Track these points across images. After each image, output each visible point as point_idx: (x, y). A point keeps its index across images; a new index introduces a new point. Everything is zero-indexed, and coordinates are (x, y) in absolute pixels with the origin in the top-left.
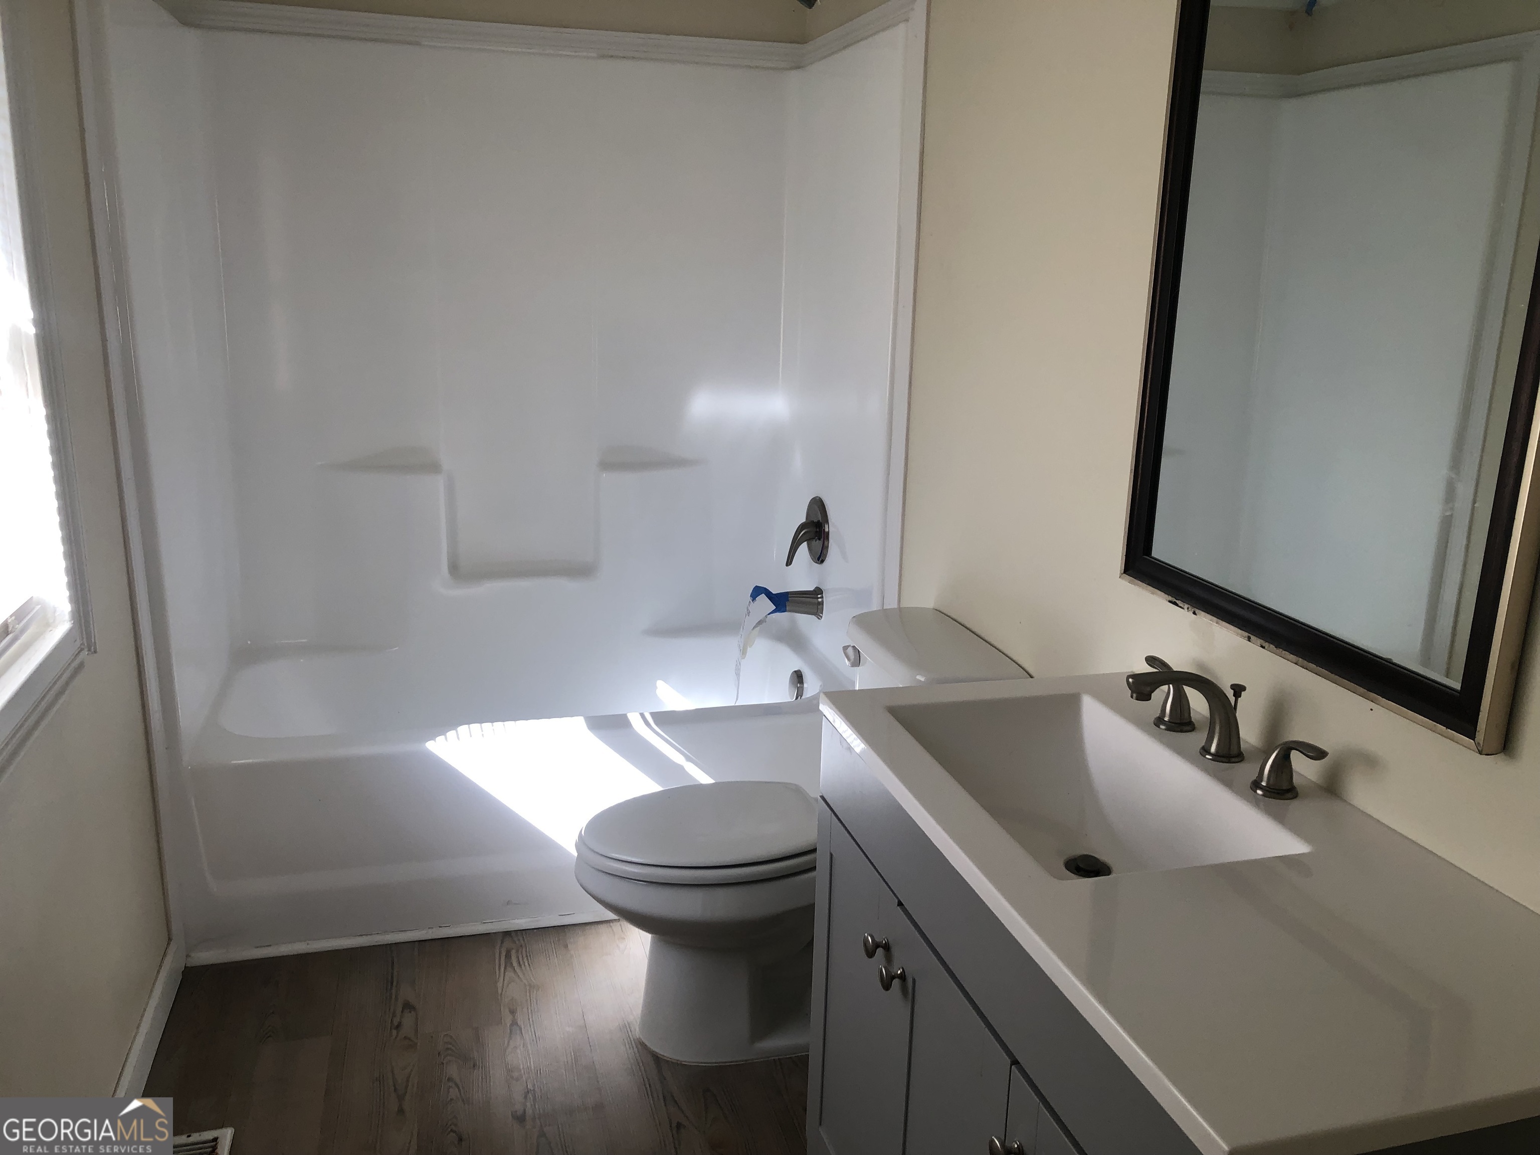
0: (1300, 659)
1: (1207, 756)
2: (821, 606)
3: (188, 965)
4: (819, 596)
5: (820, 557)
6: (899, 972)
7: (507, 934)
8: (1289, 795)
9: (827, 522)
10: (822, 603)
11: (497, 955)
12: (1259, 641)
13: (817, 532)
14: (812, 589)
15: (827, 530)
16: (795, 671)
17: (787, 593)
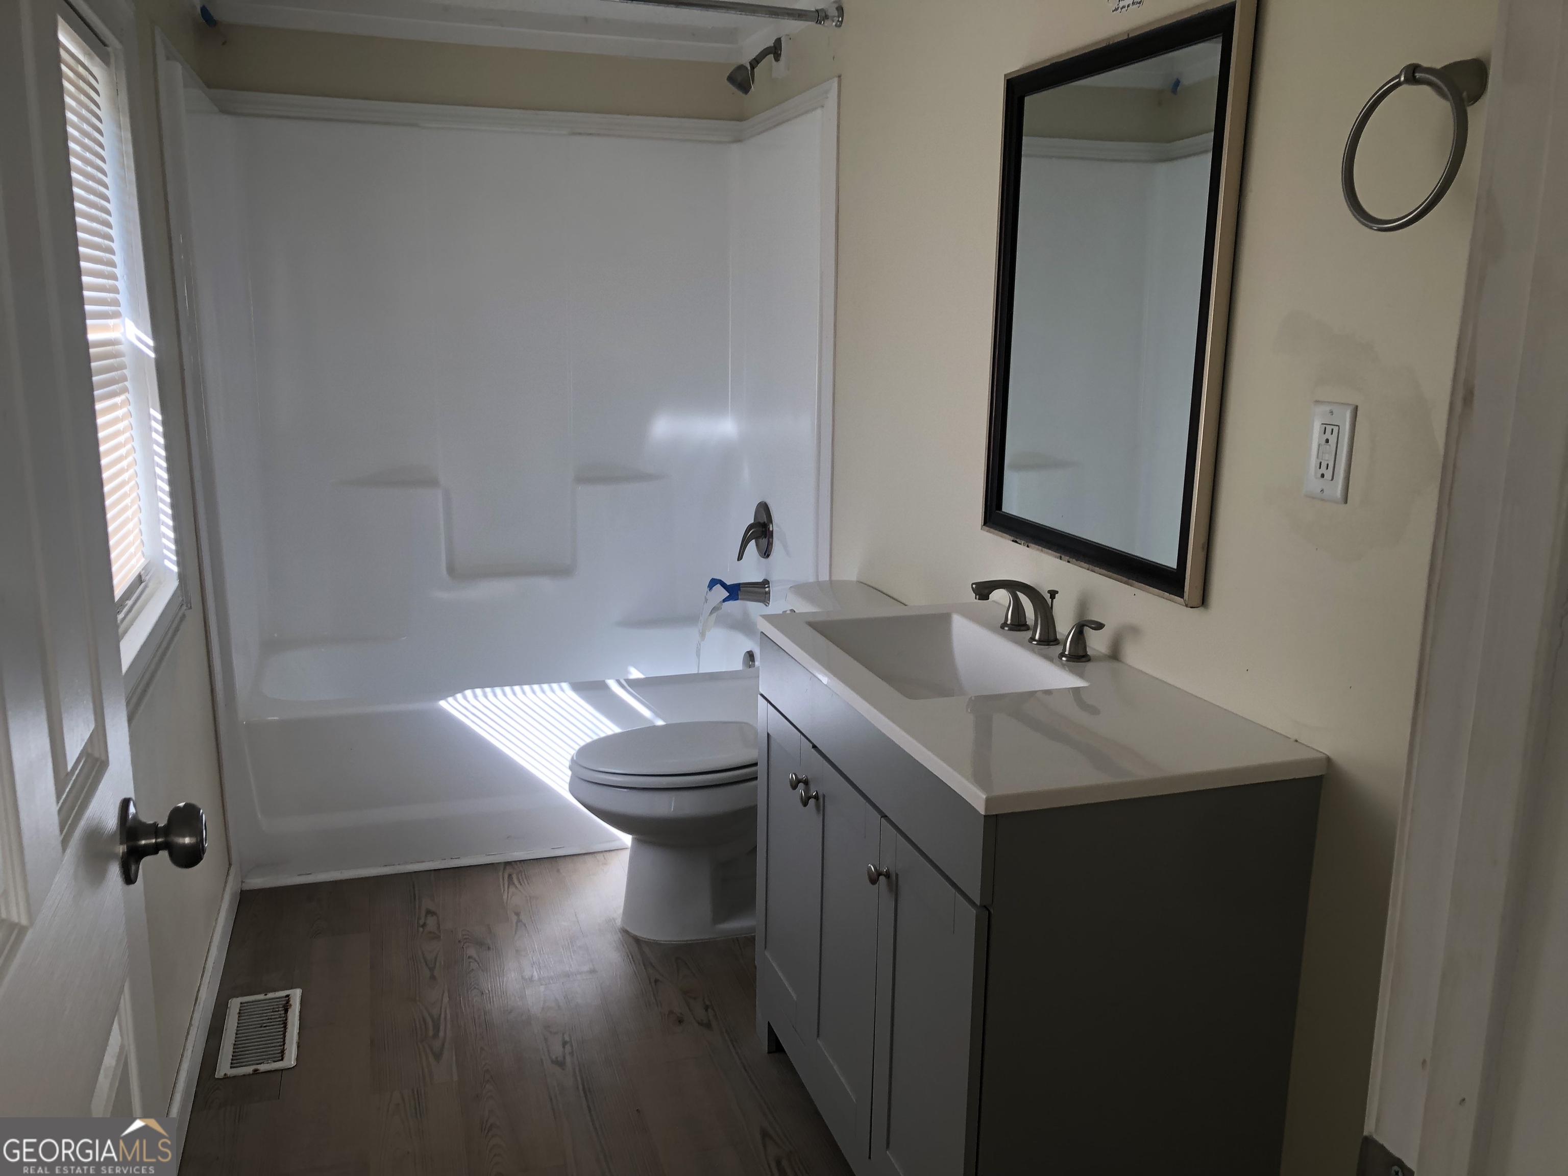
0: (1091, 566)
1: (1033, 642)
2: (768, 595)
3: (244, 889)
4: (766, 586)
5: (766, 553)
6: (814, 794)
7: (508, 864)
8: (1084, 659)
9: (772, 522)
10: (769, 593)
11: (501, 880)
12: (1067, 558)
13: (763, 531)
14: (761, 581)
15: (771, 529)
16: (748, 652)
17: (739, 584)
